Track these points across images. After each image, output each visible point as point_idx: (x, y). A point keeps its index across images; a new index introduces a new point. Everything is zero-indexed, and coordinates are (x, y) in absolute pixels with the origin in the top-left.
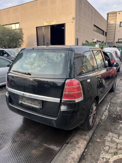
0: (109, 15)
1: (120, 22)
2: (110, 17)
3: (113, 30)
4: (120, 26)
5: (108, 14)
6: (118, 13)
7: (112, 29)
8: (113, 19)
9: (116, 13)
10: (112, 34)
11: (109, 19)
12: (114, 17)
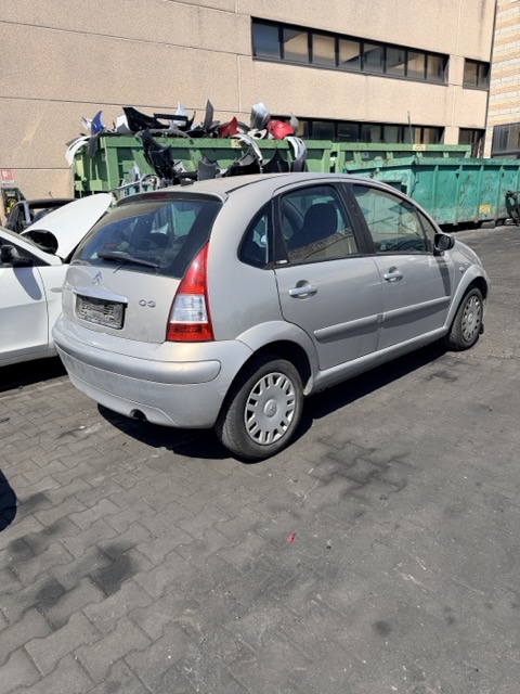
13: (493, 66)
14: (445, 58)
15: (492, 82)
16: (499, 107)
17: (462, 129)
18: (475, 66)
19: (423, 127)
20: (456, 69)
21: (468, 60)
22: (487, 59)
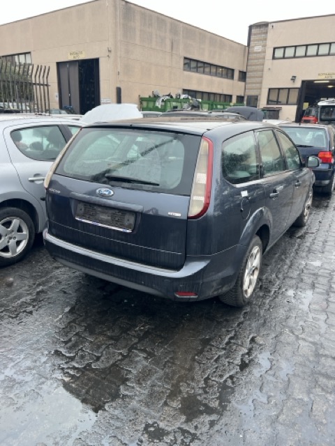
0: (253, 30)
1: (275, 49)
2: (255, 35)
3: (258, 67)
4: (274, 58)
5: (251, 27)
6: (270, 26)
7: (258, 65)
8: (261, 40)
9: (265, 25)
10: (257, 77)
11: (252, 39)
12: (263, 35)
13: (247, 74)
14: (233, 70)
15: (247, 79)
16: (249, 89)
17: (238, 97)
18: (241, 74)
19: (225, 95)
20: (236, 75)
21: (240, 72)
22: (245, 71)
